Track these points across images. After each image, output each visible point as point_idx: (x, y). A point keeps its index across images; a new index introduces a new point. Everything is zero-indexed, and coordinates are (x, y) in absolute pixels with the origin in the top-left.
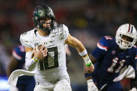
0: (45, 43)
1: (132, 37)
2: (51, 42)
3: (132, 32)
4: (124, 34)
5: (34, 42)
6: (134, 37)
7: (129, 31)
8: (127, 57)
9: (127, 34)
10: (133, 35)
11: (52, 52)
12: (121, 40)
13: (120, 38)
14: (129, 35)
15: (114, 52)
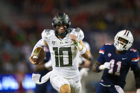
2: (66, 43)
3: (127, 35)
5: (52, 40)
7: (125, 34)
8: (123, 59)
9: (123, 36)
10: (129, 38)
11: (66, 51)
12: (118, 42)
13: (117, 40)
14: (124, 37)
15: (110, 55)
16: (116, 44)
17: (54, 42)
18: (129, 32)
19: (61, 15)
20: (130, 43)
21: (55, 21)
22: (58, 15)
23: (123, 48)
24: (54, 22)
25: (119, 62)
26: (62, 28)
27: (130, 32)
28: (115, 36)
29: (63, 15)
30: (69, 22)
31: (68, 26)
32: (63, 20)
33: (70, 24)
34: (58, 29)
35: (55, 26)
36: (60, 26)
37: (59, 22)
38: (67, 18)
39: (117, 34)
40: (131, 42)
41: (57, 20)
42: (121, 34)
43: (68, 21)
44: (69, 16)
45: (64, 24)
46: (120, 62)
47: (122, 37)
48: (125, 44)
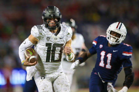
0: (56, 39)
1: (120, 33)
3: (119, 29)
4: (112, 30)
5: (47, 35)
6: (121, 33)
7: (117, 28)
8: (114, 51)
10: (121, 31)
12: (110, 36)
13: (109, 34)
14: (116, 31)
15: (101, 46)
16: (108, 38)
17: (49, 38)
18: (121, 25)
19: (52, 8)
20: (122, 36)
21: (45, 14)
22: (48, 8)
23: (116, 42)
24: (44, 16)
25: (109, 54)
26: (52, 22)
27: (123, 24)
28: (107, 29)
29: (54, 8)
30: (60, 15)
31: (59, 19)
32: (54, 13)
33: (61, 17)
34: (49, 23)
35: (45, 19)
36: (50, 19)
37: (50, 16)
38: (58, 11)
39: (109, 26)
40: (124, 36)
41: (47, 13)
42: (113, 27)
43: (58, 14)
44: (60, 9)
45: (55, 17)
46: (111, 54)
47: (114, 31)
48: (117, 38)
